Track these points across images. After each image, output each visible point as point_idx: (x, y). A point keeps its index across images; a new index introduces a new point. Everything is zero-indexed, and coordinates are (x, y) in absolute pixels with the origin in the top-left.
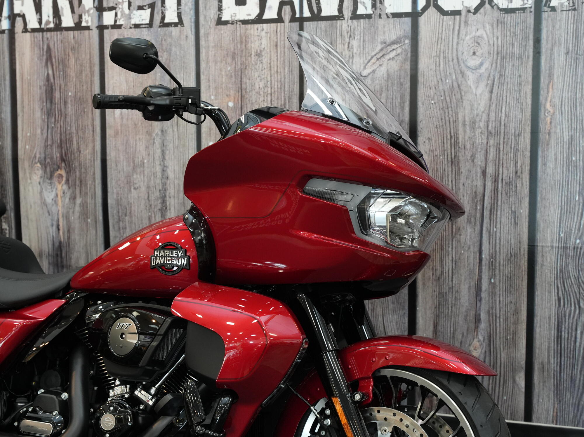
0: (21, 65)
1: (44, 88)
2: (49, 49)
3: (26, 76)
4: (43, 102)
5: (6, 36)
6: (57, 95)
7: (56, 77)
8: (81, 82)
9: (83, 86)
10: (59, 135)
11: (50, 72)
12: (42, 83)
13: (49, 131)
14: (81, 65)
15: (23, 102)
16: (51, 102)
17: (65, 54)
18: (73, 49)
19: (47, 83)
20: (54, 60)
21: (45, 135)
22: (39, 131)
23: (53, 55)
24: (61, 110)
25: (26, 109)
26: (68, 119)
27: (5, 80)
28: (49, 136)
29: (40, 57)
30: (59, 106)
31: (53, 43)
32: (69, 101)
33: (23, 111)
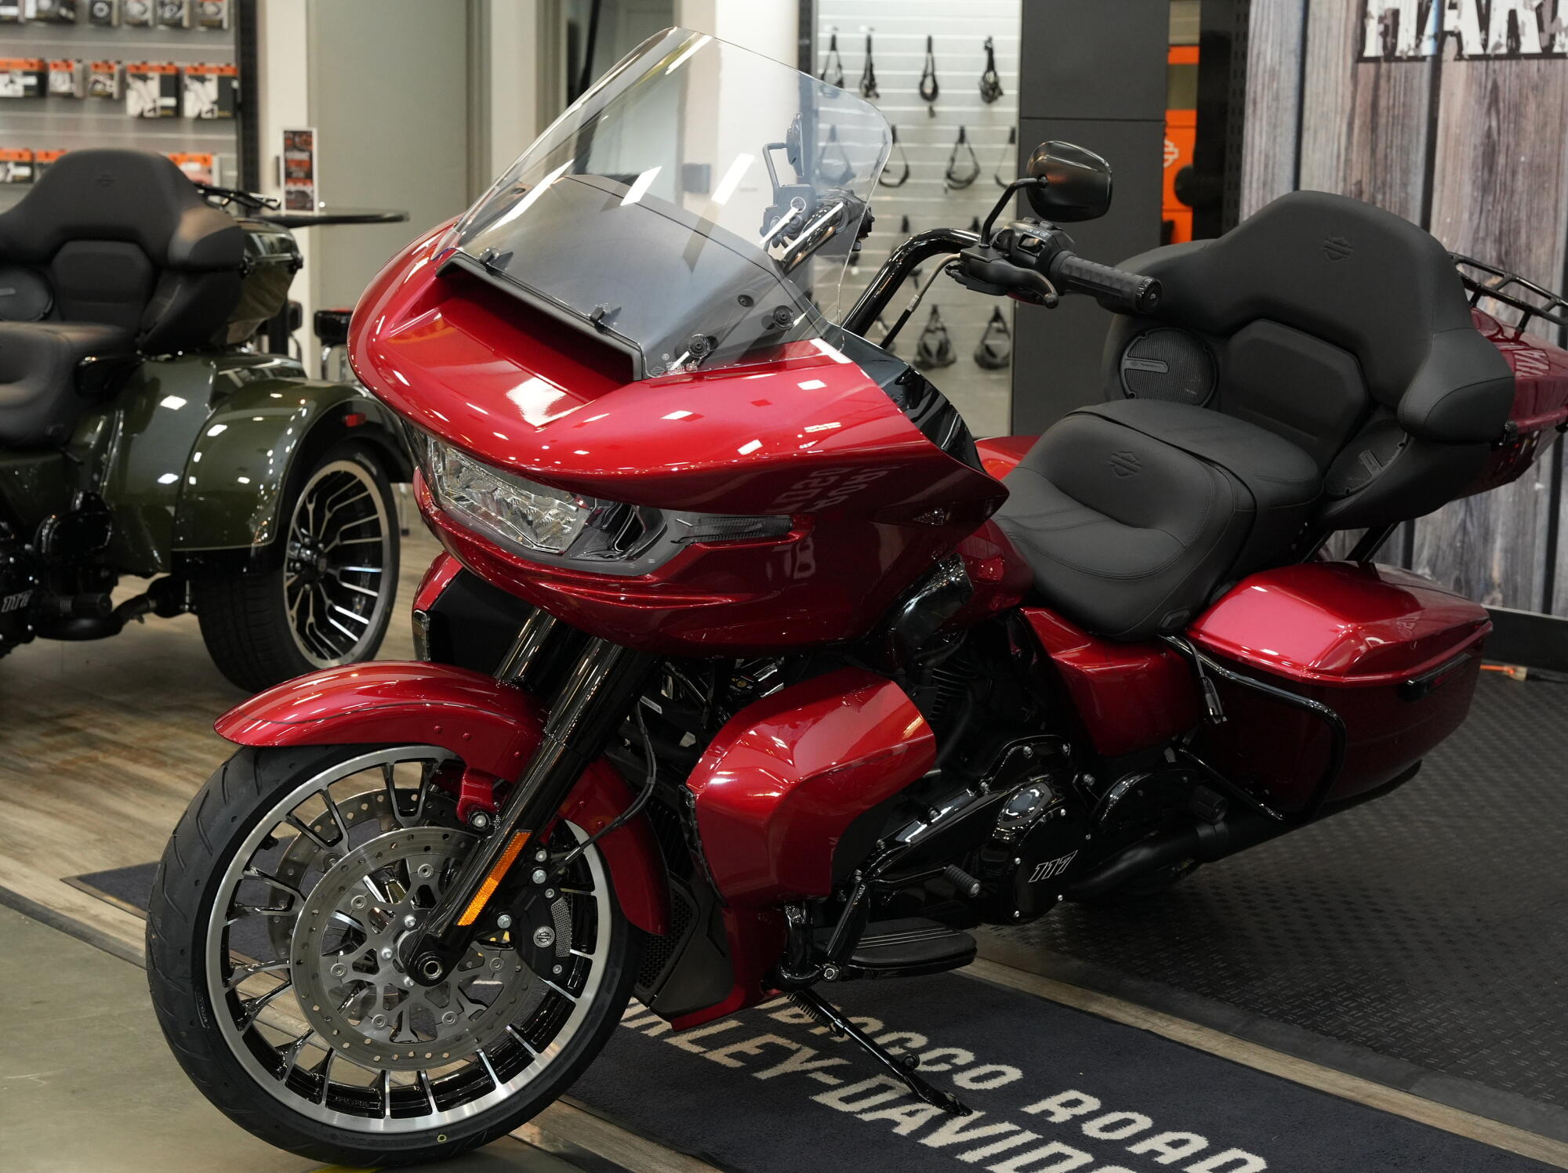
0: (1447, 111)
1: (1481, 150)
2: (1495, 87)
3: (1454, 130)
4: (1477, 171)
5: (1426, 68)
6: (1501, 160)
7: (1502, 131)
8: (1542, 141)
9: (1545, 146)
10: (1498, 224)
11: (1494, 124)
12: (1478, 141)
13: (1484, 215)
14: (1546, 114)
15: (1444, 170)
16: (1491, 170)
17: (1521, 94)
18: (1535, 88)
19: (1486, 141)
20: (1501, 105)
21: (1476, 221)
22: (1466, 216)
23: (1501, 97)
24: (1505, 184)
25: (1448, 180)
26: (1516, 198)
27: (1418, 134)
28: (1483, 224)
29: (1479, 102)
30: (1503, 177)
31: (1503, 78)
32: (1520, 169)
33: (1443, 183)
